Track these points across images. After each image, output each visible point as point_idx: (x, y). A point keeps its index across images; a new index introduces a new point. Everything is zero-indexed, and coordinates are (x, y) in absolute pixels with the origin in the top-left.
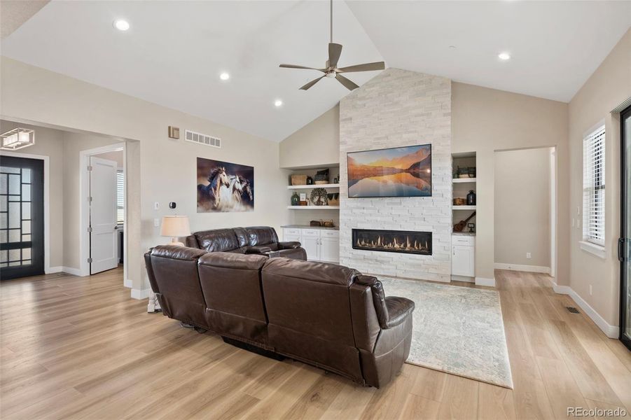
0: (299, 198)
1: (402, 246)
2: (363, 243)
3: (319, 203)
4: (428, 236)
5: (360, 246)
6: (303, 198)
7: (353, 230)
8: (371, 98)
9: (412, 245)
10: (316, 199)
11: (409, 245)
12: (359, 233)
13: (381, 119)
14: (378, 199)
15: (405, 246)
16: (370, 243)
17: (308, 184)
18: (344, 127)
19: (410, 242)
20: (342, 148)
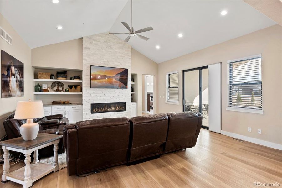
0: (41, 87)
1: (115, 108)
2: (97, 110)
3: (58, 90)
4: (124, 104)
5: (95, 111)
6: (44, 87)
7: (91, 104)
8: (100, 42)
9: (119, 108)
10: (55, 88)
11: (117, 108)
12: (94, 105)
13: (105, 53)
14: (104, 89)
15: (116, 108)
16: (101, 109)
17: (51, 79)
18: (85, 52)
19: (118, 107)
20: (84, 62)
